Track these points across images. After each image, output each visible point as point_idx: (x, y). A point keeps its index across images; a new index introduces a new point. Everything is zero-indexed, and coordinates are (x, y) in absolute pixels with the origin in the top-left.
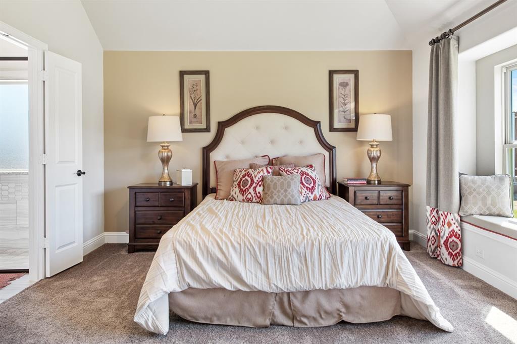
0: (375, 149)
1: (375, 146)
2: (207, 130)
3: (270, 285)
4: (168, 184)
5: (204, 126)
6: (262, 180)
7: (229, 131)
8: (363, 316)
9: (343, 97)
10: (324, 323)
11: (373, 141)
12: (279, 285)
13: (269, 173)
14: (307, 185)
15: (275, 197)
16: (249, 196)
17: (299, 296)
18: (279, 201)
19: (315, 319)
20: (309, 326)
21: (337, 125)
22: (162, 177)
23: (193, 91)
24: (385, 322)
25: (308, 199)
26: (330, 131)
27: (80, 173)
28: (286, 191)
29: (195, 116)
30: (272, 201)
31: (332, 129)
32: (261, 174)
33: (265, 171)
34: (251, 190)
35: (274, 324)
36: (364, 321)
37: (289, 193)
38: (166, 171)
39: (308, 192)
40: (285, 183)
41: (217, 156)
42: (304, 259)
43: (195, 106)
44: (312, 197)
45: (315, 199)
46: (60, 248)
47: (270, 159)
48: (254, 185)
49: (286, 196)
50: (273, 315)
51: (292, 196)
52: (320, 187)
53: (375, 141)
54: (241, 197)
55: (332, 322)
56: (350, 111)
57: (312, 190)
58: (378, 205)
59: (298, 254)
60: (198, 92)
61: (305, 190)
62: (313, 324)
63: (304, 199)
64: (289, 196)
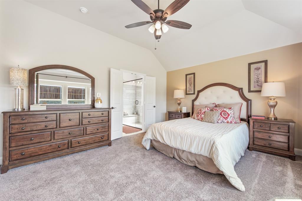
0: (273, 101)
1: (273, 99)
2: (194, 94)
3: (171, 144)
4: (179, 112)
5: (193, 92)
6: (205, 113)
7: (201, 94)
8: (204, 168)
9: (257, 75)
10: (190, 164)
11: (272, 97)
12: (173, 145)
13: (208, 110)
14: (224, 116)
15: (206, 119)
16: (199, 118)
17: (181, 151)
18: (207, 121)
19: (187, 162)
20: (185, 163)
21: (252, 89)
22: (178, 109)
23: (190, 81)
24: (214, 174)
25: (223, 122)
26: (249, 92)
27: (154, 107)
28: (211, 117)
29: (190, 89)
30: (205, 121)
31: (250, 91)
32: (205, 110)
33: (207, 109)
34: (200, 116)
35: (174, 158)
36: (204, 169)
37: (212, 118)
38: (179, 107)
39: (223, 119)
40: (212, 114)
41: (196, 103)
42: (182, 138)
43: (190, 86)
44: (226, 121)
45: (228, 122)
46: (148, 125)
47: (216, 104)
48: (201, 114)
49: (210, 119)
50: (174, 154)
51: (213, 120)
52: (231, 118)
53: (273, 97)
54: (196, 118)
55: (192, 165)
56: (262, 82)
57: (226, 118)
58: (269, 130)
59: (181, 137)
60: (191, 81)
61: (222, 118)
62: (186, 163)
63: (221, 122)
64: (212, 119)
